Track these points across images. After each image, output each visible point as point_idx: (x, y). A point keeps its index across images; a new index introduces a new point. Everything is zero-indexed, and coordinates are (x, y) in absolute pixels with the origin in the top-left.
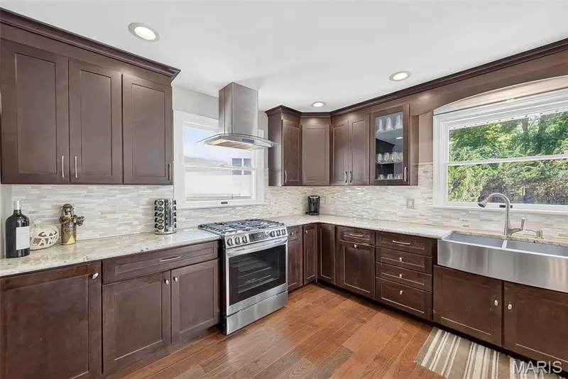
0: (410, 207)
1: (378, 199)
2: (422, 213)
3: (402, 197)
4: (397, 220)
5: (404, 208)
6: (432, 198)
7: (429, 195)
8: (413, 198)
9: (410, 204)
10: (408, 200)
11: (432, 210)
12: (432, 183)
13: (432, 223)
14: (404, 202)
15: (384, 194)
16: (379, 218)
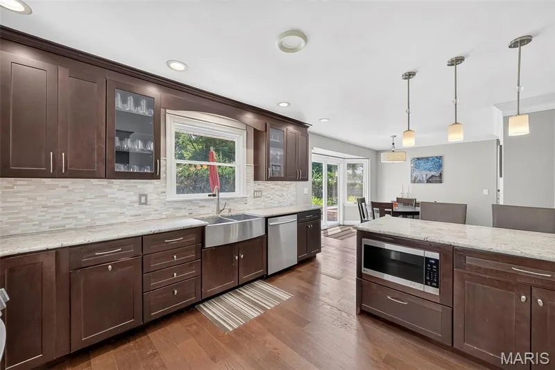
0: (143, 204)
1: (95, 198)
2: (156, 208)
3: (132, 193)
4: (127, 221)
5: (137, 205)
6: (165, 192)
7: (164, 190)
8: (146, 193)
9: (143, 200)
10: (141, 196)
11: (165, 204)
12: (166, 177)
13: (165, 217)
14: (136, 198)
15: (107, 190)
16: (98, 223)
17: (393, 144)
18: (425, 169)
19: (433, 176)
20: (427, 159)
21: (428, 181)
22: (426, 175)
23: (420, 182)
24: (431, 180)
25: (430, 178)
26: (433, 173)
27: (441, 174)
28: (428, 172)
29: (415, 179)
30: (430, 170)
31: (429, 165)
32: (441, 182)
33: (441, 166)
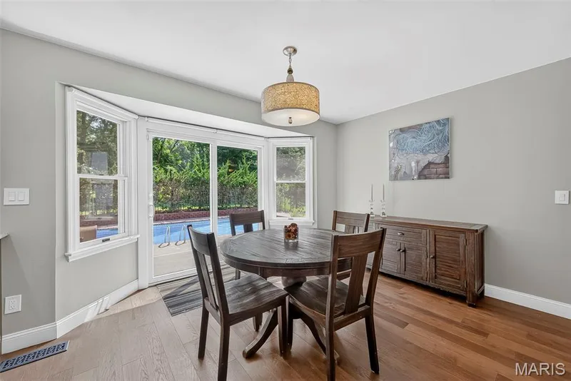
17: (290, 71)
18: (415, 150)
19: (430, 163)
20: (418, 128)
21: (422, 175)
22: (418, 162)
23: (407, 177)
24: (426, 172)
25: (425, 167)
26: (430, 157)
27: (447, 158)
28: (420, 156)
29: (397, 171)
30: (424, 152)
31: (424, 140)
32: (447, 176)
33: (446, 140)
